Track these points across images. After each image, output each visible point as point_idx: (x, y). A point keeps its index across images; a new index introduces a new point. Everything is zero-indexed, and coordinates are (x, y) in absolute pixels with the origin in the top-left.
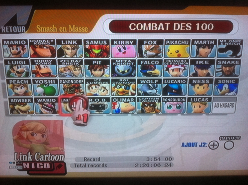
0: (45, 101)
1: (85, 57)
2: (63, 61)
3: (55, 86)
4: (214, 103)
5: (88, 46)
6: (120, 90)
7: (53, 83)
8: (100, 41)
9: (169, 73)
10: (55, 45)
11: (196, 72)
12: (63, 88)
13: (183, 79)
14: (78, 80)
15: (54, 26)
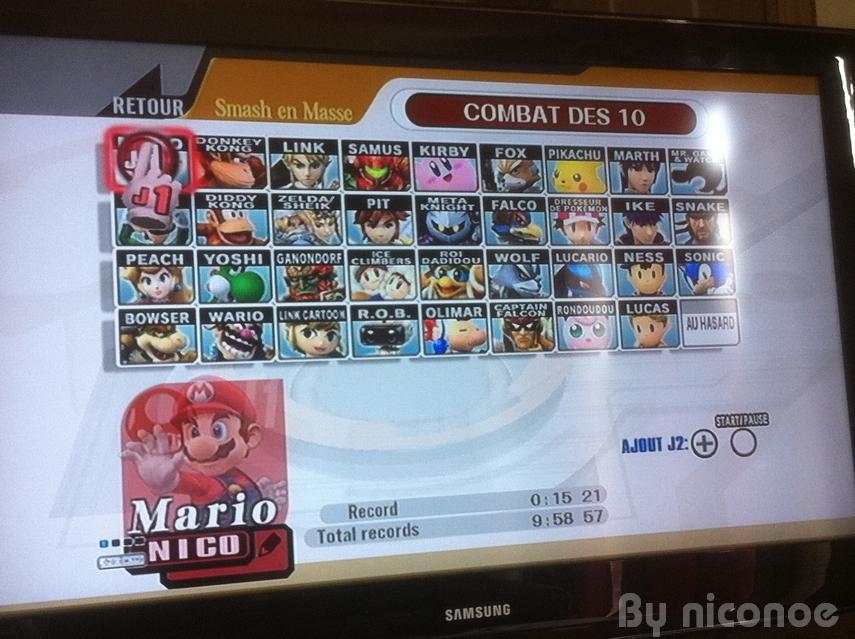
0: (232, 319)
1: (346, 189)
2: (287, 199)
3: (262, 272)
4: (685, 317)
5: (354, 157)
6: (444, 282)
7: (257, 264)
8: (384, 146)
9: (565, 234)
10: (264, 153)
11: (629, 230)
12: (286, 279)
13: (600, 251)
14: (329, 252)
15: (262, 102)
